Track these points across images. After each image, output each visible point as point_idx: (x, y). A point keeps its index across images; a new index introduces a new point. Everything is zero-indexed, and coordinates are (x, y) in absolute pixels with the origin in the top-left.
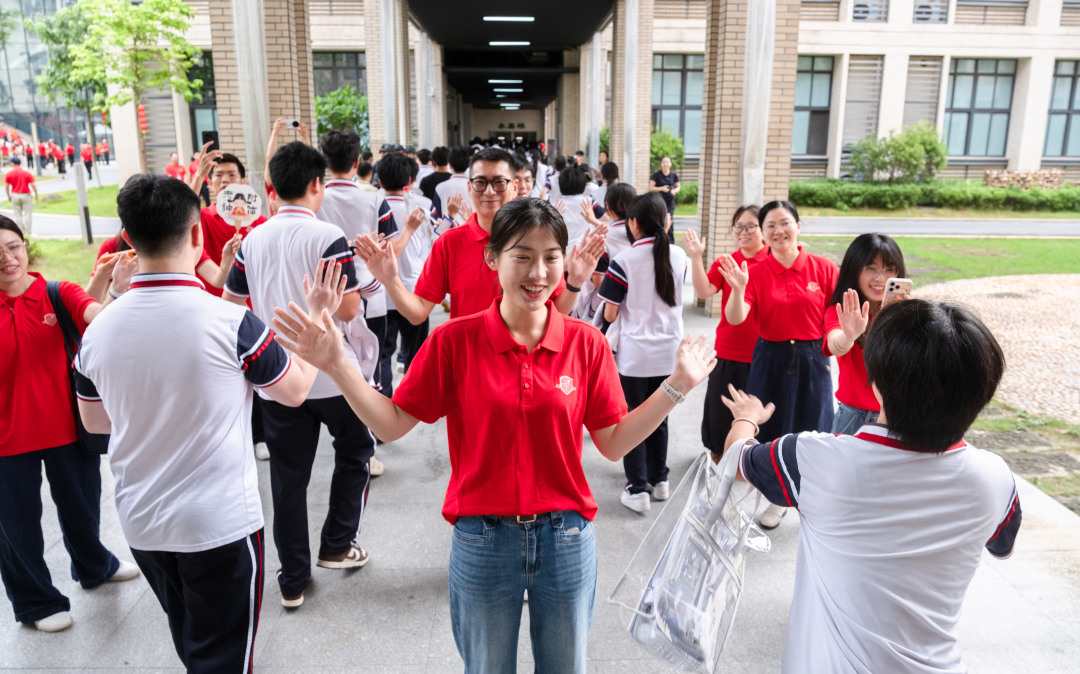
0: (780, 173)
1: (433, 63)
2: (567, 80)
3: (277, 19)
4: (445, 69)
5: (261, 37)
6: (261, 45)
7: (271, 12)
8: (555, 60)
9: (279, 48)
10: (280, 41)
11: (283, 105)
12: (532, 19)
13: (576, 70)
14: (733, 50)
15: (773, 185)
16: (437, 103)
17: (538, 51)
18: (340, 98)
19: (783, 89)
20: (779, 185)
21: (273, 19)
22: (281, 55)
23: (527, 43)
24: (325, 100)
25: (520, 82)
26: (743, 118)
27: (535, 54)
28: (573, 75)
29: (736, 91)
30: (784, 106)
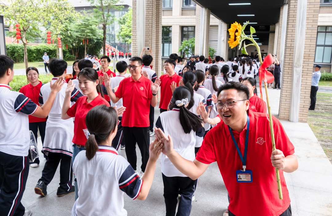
0: (309, 70)
1: (224, 30)
2: (271, 36)
3: (149, 19)
5: (144, 24)
7: (148, 17)
8: (268, 28)
9: (149, 27)
12: (254, 15)
14: (292, 26)
15: (306, 74)
16: (224, 42)
17: (261, 26)
18: (193, 40)
19: (311, 40)
20: (308, 74)
22: (149, 29)
23: (257, 23)
24: (188, 41)
25: (256, 36)
26: (294, 50)
27: (260, 27)
28: (273, 34)
29: (292, 40)
30: (311, 46)
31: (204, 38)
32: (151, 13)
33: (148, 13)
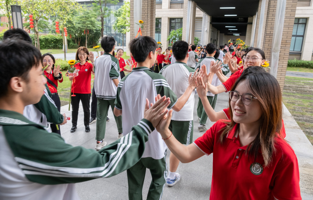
0: (285, 54)
1: (208, 21)
2: (248, 26)
3: (145, 9)
4: (210, 23)
5: (140, 14)
6: (140, 16)
7: (144, 7)
8: (246, 20)
9: (145, 16)
10: (145, 15)
11: (144, 31)
12: (234, 8)
13: (251, 23)
14: (272, 15)
15: (283, 58)
16: (207, 32)
17: (240, 18)
18: (180, 31)
20: (284, 58)
21: (144, 9)
22: (145, 18)
23: (236, 15)
25: (235, 27)
26: (273, 37)
27: (239, 19)
28: (251, 25)
29: (272, 28)
31: (190, 28)
32: (147, 4)
33: (144, 4)
